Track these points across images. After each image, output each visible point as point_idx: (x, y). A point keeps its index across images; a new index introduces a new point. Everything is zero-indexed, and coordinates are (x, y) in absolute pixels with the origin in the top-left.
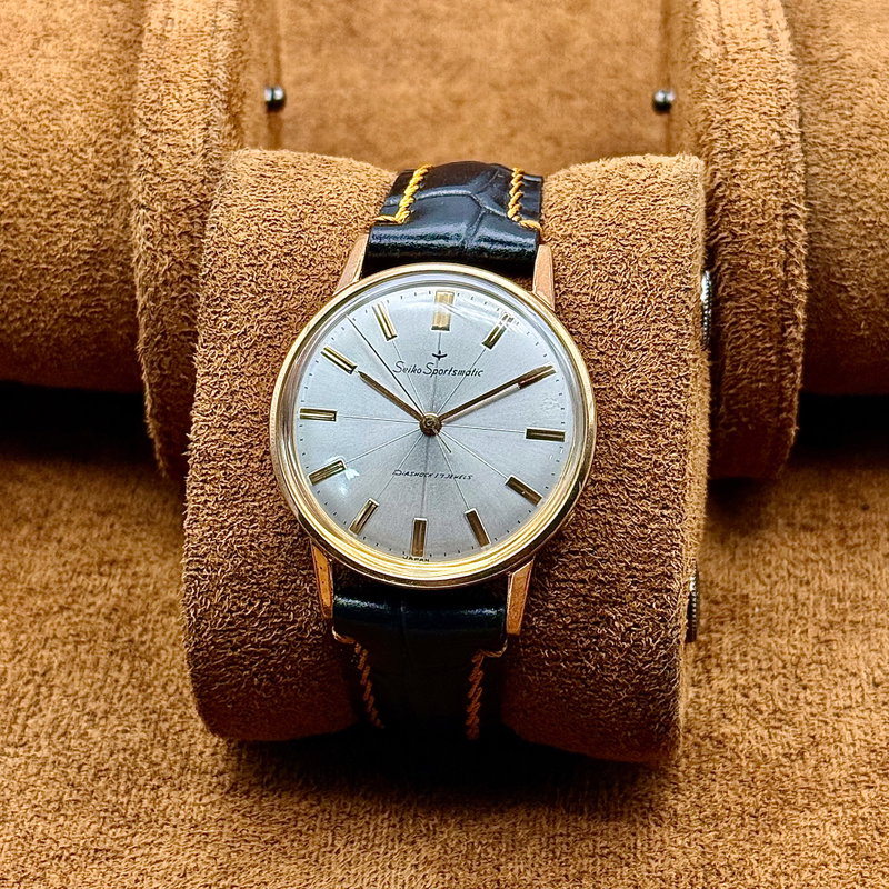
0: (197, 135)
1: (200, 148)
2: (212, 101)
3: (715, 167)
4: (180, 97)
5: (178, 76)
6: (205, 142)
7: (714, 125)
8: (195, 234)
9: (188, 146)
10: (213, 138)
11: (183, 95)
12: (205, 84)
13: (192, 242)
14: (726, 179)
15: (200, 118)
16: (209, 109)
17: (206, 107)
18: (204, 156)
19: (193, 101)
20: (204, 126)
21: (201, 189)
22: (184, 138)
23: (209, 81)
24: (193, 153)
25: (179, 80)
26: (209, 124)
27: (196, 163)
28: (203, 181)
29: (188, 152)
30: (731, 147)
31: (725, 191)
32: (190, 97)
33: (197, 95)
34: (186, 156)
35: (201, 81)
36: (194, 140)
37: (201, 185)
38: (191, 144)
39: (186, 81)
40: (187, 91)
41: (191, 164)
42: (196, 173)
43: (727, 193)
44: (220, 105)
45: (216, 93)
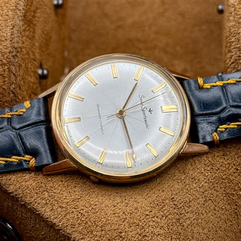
0: (8, 31)
1: (9, 37)
2: (16, 16)
3: (232, 54)
4: (3, 13)
5: (3, 4)
6: (12, 35)
7: (232, 35)
8: (6, 76)
9: (4, 36)
10: (15, 33)
11: (4, 13)
12: (14, 8)
13: (4, 79)
14: (236, 60)
15: (10, 23)
16: (15, 20)
17: (14, 18)
18: (11, 41)
19: (8, 16)
20: (11, 27)
21: (9, 56)
22: (3, 32)
23: (16, 6)
24: (6, 40)
25: (3, 5)
26: (14, 27)
27: (7, 44)
28: (10, 52)
29: (4, 39)
30: (239, 45)
31: (236, 65)
32: (7, 13)
33: (10, 13)
34: (3, 41)
35: (13, 6)
36: (7, 34)
37: (9, 54)
38: (5, 35)
39: (6, 6)
40: (6, 11)
41: (5, 44)
42: (7, 49)
43: (236, 66)
44: (20, 18)
45: (18, 12)
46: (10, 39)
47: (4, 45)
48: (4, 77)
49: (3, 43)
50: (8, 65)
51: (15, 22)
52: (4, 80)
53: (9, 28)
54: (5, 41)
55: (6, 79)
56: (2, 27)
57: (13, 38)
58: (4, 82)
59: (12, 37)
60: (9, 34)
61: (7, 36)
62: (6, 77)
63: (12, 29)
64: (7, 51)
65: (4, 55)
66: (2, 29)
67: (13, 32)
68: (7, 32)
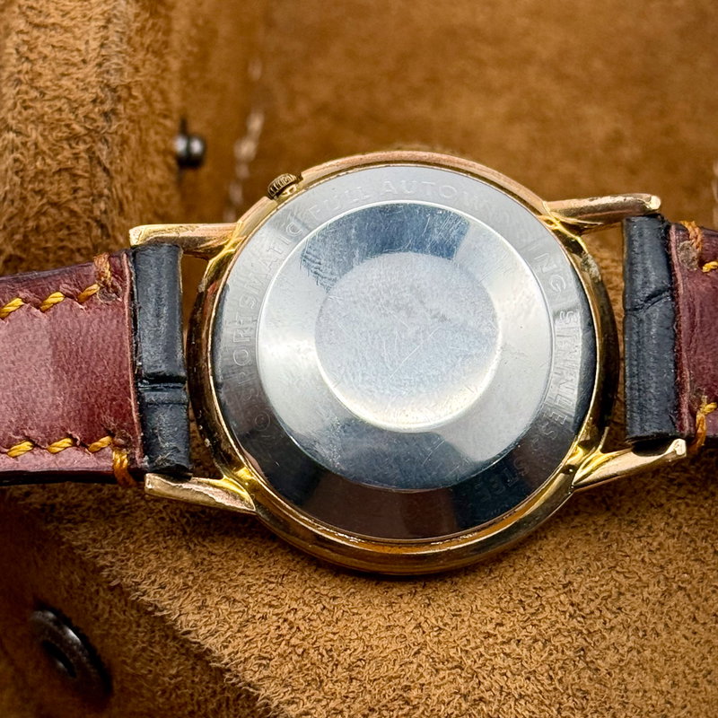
46: (98, 61)
47: (77, 79)
48: (75, 177)
49: (73, 70)
50: (88, 139)
51: (114, 8)
52: (73, 185)
53: (93, 24)
54: (82, 65)
55: (81, 183)
56: (72, 19)
57: (106, 58)
58: (75, 190)
59: (103, 52)
60: (94, 44)
61: (87, 50)
62: (81, 176)
63: (105, 27)
64: (88, 96)
65: (76, 108)
66: (75, 26)
67: (107, 39)
68: (86, 37)
